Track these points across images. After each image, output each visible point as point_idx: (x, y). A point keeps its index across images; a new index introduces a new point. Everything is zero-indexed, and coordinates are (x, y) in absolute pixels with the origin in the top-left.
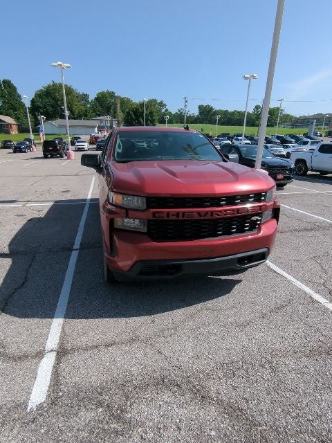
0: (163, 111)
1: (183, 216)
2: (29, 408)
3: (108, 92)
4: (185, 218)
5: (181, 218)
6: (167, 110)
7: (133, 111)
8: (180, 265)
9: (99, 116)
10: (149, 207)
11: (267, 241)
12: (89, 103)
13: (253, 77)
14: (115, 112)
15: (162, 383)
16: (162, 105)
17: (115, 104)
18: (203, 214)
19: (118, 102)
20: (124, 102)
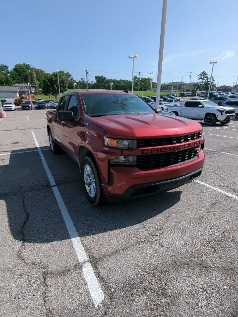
0: (70, 79)
1: (161, 151)
2: (96, 306)
3: (24, 64)
4: (162, 152)
5: (159, 152)
6: (72, 79)
7: (49, 80)
8: (158, 185)
9: (19, 83)
10: (138, 147)
11: (201, 164)
12: (9, 73)
13: (135, 57)
14: (32, 80)
15: (176, 265)
16: (68, 75)
17: (31, 74)
18: (172, 149)
19: (34, 72)
20: (39, 73)
